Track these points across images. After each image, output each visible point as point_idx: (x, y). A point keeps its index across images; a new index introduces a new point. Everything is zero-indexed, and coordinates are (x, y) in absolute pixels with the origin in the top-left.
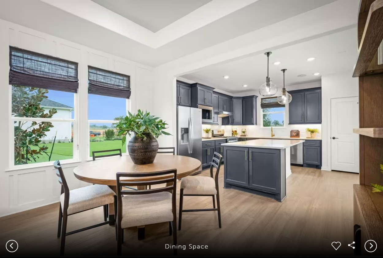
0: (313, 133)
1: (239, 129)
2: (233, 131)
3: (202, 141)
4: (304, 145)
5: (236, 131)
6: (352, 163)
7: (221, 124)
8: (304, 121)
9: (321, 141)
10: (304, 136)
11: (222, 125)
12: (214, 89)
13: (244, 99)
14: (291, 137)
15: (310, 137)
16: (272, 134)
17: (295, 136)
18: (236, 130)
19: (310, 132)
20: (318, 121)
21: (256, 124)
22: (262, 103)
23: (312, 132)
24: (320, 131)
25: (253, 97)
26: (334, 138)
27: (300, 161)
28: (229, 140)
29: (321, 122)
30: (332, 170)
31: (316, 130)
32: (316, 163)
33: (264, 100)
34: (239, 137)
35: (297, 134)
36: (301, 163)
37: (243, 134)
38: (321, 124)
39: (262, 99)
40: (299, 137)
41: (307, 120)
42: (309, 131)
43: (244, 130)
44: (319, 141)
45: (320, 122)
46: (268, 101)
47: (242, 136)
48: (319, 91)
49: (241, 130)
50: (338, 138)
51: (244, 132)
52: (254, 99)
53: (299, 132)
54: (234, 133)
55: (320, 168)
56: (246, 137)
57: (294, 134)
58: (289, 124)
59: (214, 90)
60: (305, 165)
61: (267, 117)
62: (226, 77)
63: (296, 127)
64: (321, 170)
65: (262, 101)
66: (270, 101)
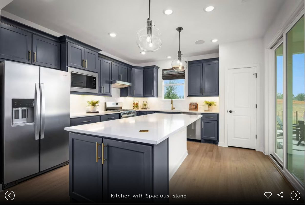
0: (210, 106)
1: (140, 101)
2: (134, 104)
3: (71, 119)
4: (202, 119)
5: (137, 104)
6: (248, 139)
7: (120, 95)
8: (202, 94)
9: (218, 115)
10: (202, 109)
11: (120, 97)
12: (100, 50)
13: (145, 68)
14: (190, 110)
15: (208, 110)
16: (172, 106)
17: (193, 109)
18: (137, 102)
19: (207, 105)
20: (215, 93)
21: (157, 96)
22: (163, 75)
23: (210, 104)
24: (217, 104)
25: (154, 68)
26: (231, 112)
27: (198, 136)
28: (123, 114)
29: (219, 94)
30: (229, 146)
31: (213, 103)
32: (213, 138)
33: (165, 71)
34: (140, 109)
35: (195, 107)
36: (199, 138)
37: (144, 107)
38: (218, 96)
39: (163, 70)
40: (198, 110)
41: (205, 92)
42: (207, 103)
43: (145, 103)
44: (217, 115)
45: (217, 95)
46: (169, 73)
47: (143, 109)
48: (216, 61)
49: (142, 103)
50: (235, 112)
51: (145, 105)
52: (155, 69)
53: (198, 104)
54: (136, 105)
55: (218, 144)
56: (148, 110)
57: (193, 107)
58: (188, 96)
59: (100, 52)
60: (203, 140)
61: (173, 91)
62: (113, 35)
63: (195, 100)
64: (219, 146)
65: (163, 72)
66: (171, 72)
